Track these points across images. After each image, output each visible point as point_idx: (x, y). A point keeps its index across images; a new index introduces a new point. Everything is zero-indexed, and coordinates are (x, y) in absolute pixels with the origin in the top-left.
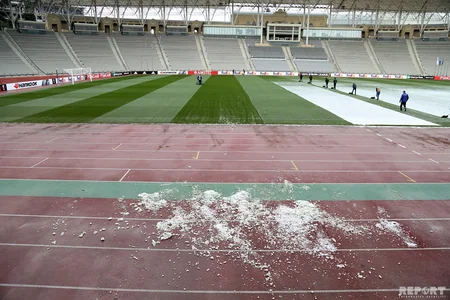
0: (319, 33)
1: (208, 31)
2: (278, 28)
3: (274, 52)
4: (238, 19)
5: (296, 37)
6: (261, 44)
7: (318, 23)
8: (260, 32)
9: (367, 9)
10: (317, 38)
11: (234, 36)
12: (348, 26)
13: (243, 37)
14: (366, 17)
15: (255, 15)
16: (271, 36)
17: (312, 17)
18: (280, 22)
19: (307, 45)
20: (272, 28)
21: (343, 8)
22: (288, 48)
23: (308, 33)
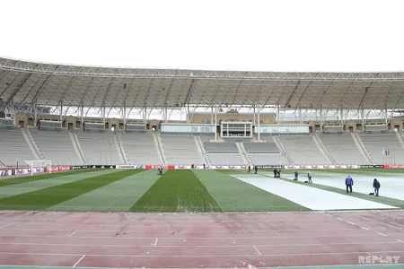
0: (270, 130)
1: (165, 129)
2: (230, 125)
3: (229, 147)
4: (193, 118)
5: (248, 133)
6: (216, 141)
7: (268, 121)
8: (214, 130)
9: (311, 107)
10: (269, 134)
11: (190, 133)
12: (296, 122)
13: (199, 134)
14: (311, 114)
15: (209, 115)
16: (225, 133)
17: (262, 115)
18: (232, 120)
19: (260, 141)
20: (225, 125)
21: (289, 107)
22: (242, 144)
23: (259, 130)
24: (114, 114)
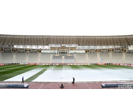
0: (73, 52)
1: (42, 51)
2: (61, 51)
3: (60, 57)
4: (52, 48)
5: (67, 53)
6: (57, 55)
7: (74, 49)
8: (56, 52)
9: (86, 45)
11: (49, 53)
12: (82, 50)
13: (52, 53)
14: (86, 47)
15: (56, 47)
16: (60, 53)
17: (72, 47)
18: (63, 49)
19: (70, 55)
21: (80, 45)
22: (64, 56)
23: (70, 52)
24: (28, 47)
